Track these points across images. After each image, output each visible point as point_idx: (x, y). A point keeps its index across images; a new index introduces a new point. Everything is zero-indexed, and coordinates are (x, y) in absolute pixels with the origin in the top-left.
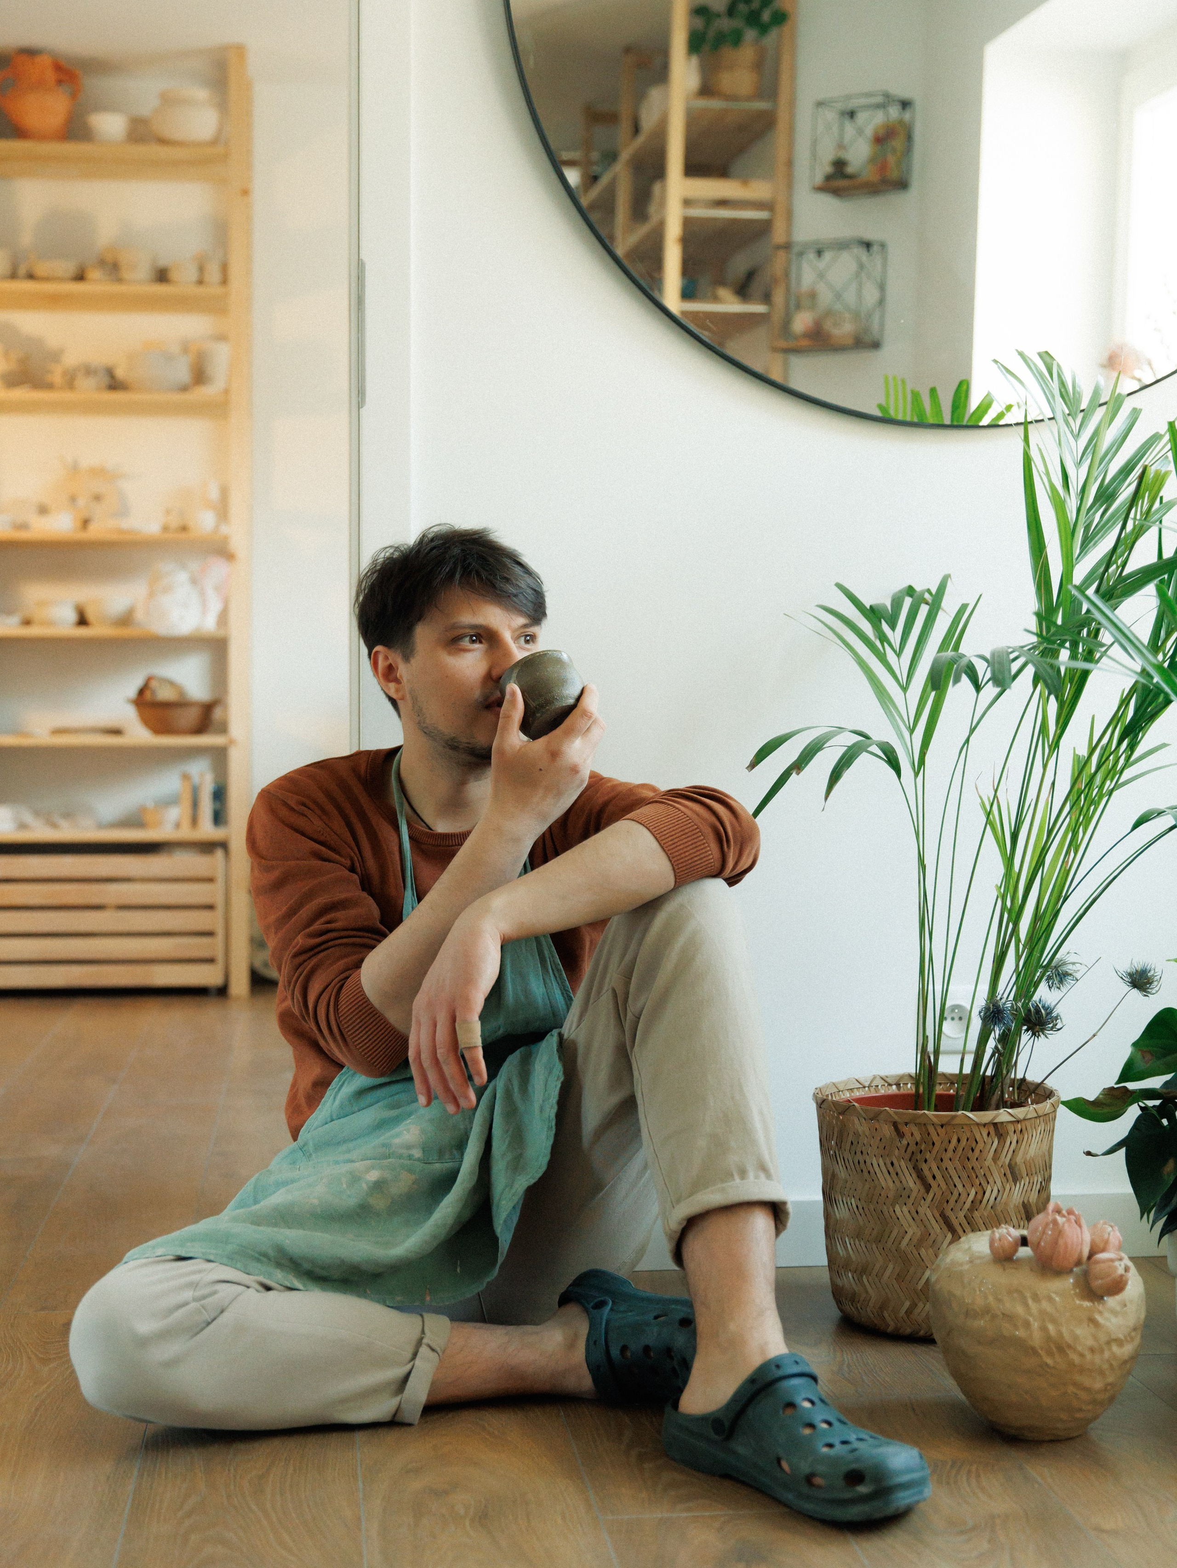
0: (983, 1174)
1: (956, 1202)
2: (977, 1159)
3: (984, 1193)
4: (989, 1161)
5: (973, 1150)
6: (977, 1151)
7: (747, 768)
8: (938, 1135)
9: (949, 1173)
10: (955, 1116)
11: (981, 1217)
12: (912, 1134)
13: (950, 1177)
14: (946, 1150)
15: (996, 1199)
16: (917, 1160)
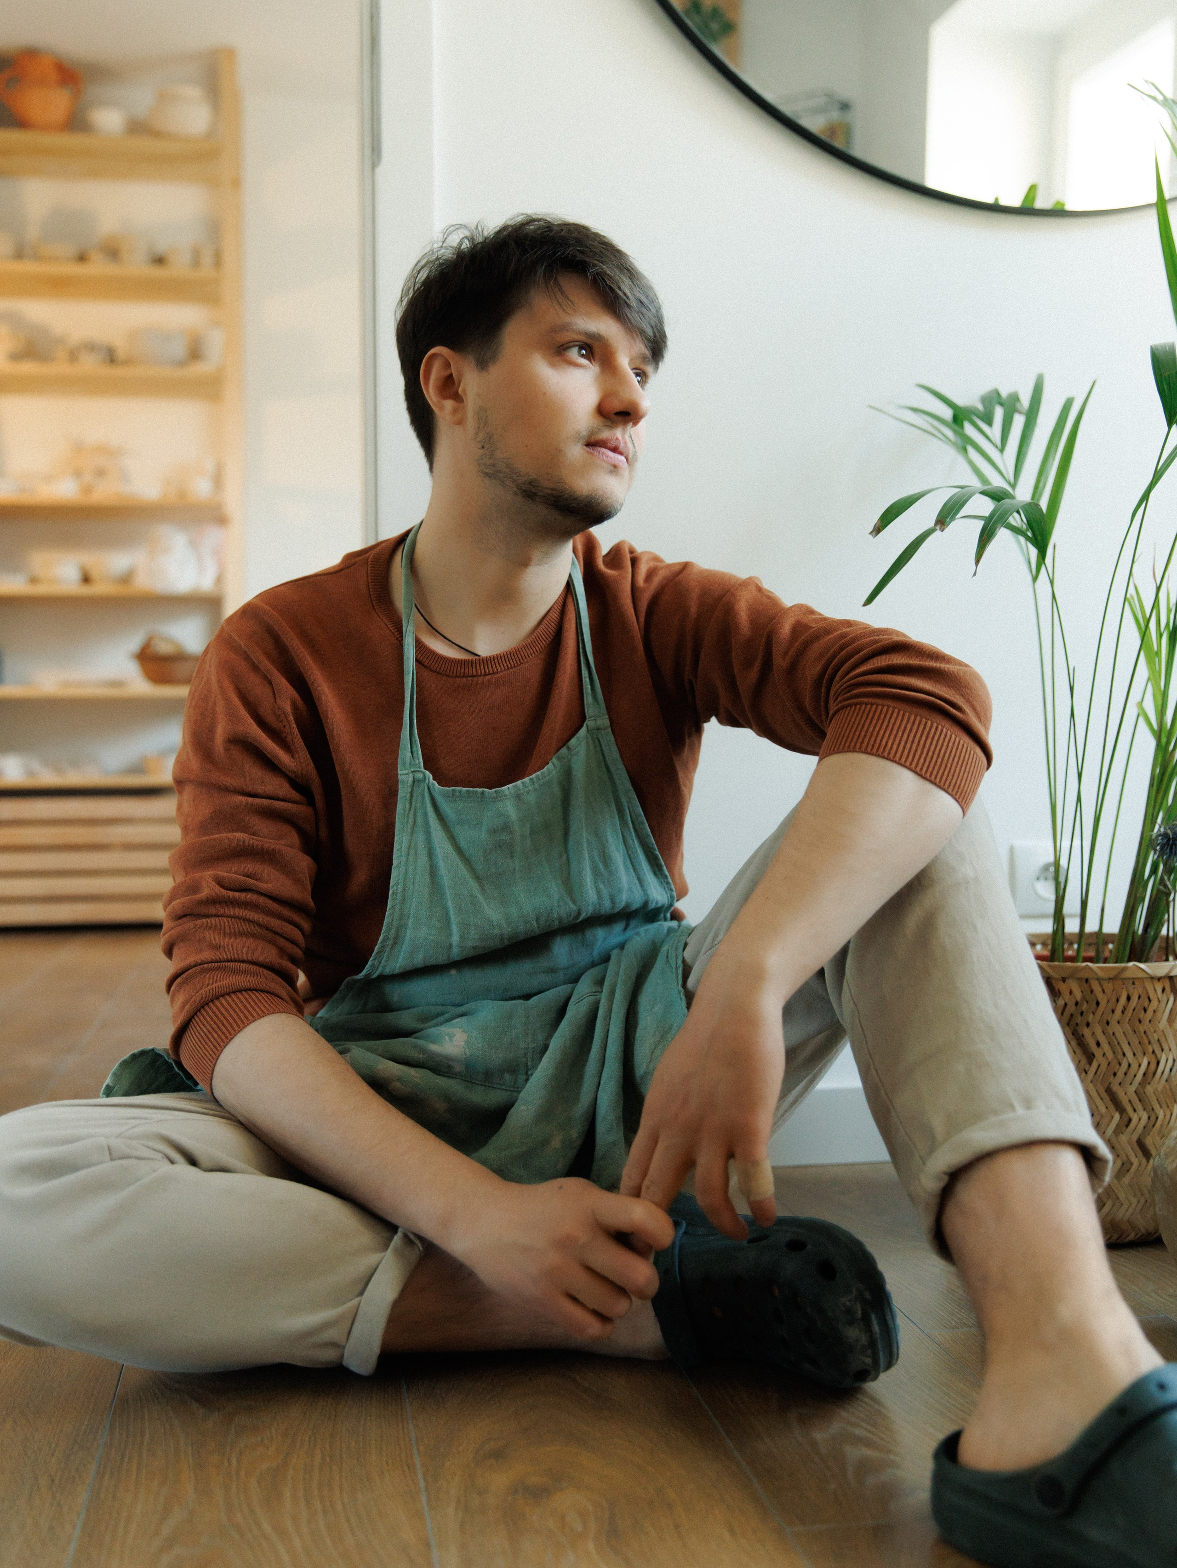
0: (1157, 1039)
1: (1125, 1074)
2: (1150, 1021)
3: (1158, 1063)
4: (1163, 1023)
5: (1145, 1010)
6: (1150, 1012)
7: (871, 533)
8: (1104, 992)
9: (1116, 1039)
10: (1125, 969)
11: (1154, 1093)
12: (1071, 993)
13: (1118, 1043)
14: (1113, 1011)
15: (1171, 1070)
16: (1077, 1024)
